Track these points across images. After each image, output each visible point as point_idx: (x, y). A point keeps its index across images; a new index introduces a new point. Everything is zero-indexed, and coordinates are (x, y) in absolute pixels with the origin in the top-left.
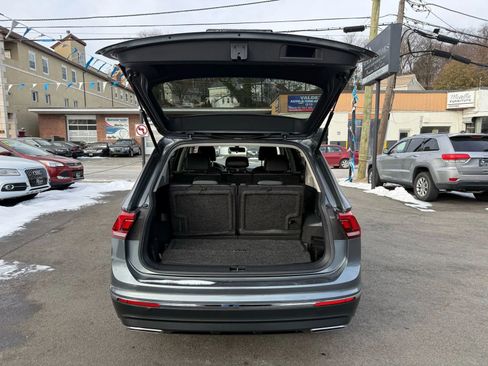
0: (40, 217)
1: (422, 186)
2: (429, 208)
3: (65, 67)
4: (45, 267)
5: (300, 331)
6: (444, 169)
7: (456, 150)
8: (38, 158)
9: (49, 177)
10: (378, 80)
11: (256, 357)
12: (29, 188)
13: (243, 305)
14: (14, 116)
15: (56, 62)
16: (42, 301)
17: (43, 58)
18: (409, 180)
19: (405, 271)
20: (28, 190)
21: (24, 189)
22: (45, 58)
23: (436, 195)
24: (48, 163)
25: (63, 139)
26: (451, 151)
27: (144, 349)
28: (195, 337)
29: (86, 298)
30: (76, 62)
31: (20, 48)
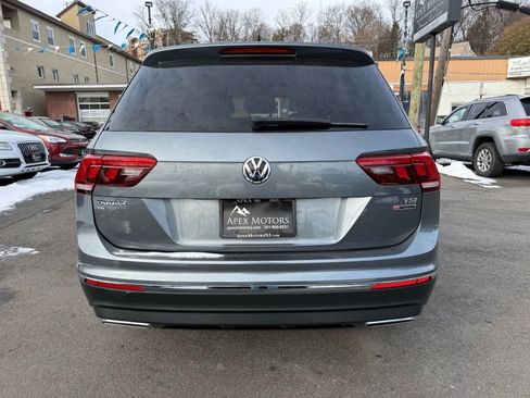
0: (34, 197)
1: (484, 159)
2: (493, 184)
3: (73, 38)
4: (27, 250)
5: (349, 326)
6: (512, 137)
7: (528, 115)
8: (37, 133)
9: (47, 153)
10: (434, 33)
11: (286, 360)
12: (24, 165)
13: (263, 286)
14: (19, 94)
15: (63, 32)
16: (17, 288)
17: (47, 27)
18: (469, 153)
19: (476, 252)
20: (23, 168)
21: (18, 165)
22: (50, 28)
23: (501, 171)
24: (48, 139)
25: (73, 119)
26: (522, 115)
27: (136, 349)
28: (205, 334)
29: (71, 285)
30: (85, 32)
31: (21, 15)
